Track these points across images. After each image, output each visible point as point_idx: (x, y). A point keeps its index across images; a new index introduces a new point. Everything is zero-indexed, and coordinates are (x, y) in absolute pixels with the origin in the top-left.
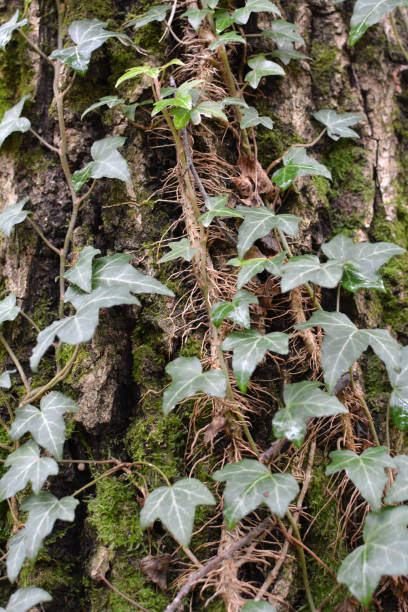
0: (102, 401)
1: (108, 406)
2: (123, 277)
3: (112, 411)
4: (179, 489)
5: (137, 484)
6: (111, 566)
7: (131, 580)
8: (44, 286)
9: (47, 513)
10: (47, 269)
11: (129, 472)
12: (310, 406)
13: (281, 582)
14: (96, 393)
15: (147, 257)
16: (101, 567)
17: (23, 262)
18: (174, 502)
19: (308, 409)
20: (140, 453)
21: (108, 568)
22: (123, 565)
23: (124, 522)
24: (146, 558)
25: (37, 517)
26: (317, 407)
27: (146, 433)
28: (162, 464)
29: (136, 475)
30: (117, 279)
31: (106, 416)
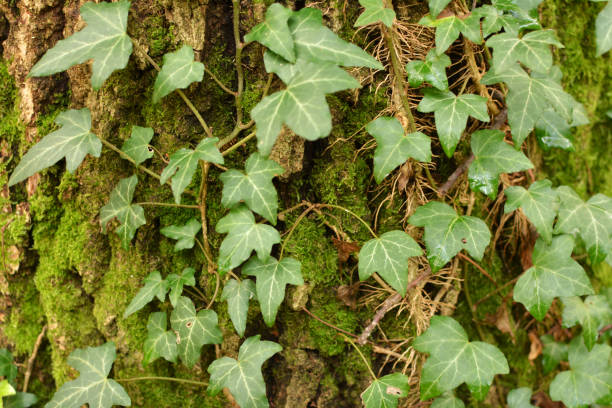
0: (293, 152)
1: (299, 156)
2: (324, 44)
3: (303, 161)
4: (388, 241)
5: (328, 223)
6: (310, 297)
7: (327, 307)
8: (219, 34)
9: (273, 277)
10: (219, 15)
11: (320, 212)
12: (500, 160)
13: (452, 292)
14: (287, 145)
15: (331, 10)
16: (302, 300)
17: (198, 12)
18: (387, 256)
19: (499, 164)
20: (332, 197)
21: (307, 300)
22: (321, 295)
23: (319, 258)
24: (341, 287)
25: (265, 283)
26: (506, 161)
27: (338, 180)
28: (352, 205)
29: (327, 216)
30: (317, 45)
31: (299, 166)
